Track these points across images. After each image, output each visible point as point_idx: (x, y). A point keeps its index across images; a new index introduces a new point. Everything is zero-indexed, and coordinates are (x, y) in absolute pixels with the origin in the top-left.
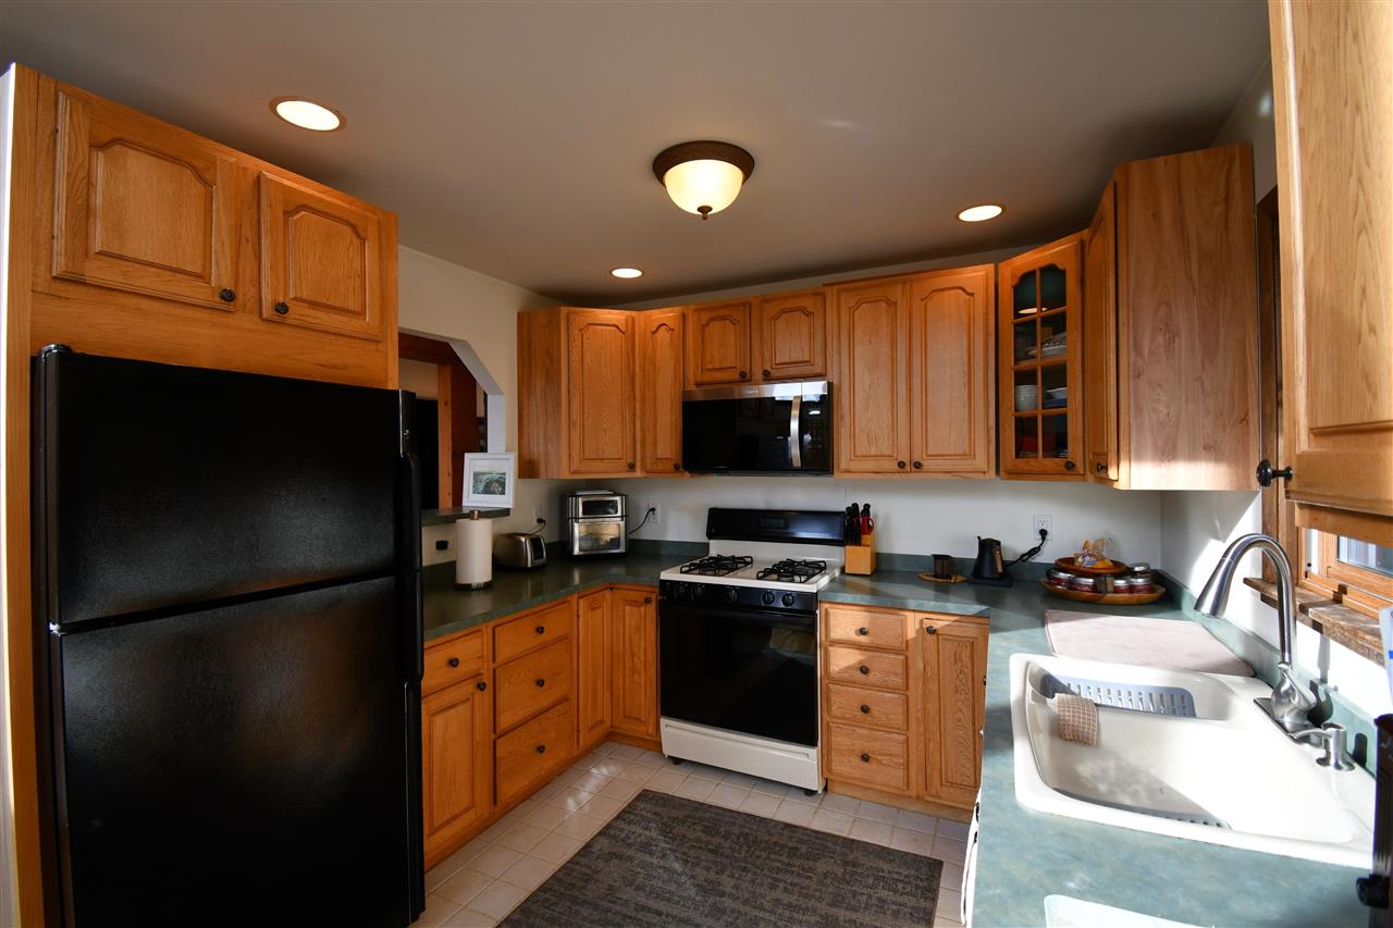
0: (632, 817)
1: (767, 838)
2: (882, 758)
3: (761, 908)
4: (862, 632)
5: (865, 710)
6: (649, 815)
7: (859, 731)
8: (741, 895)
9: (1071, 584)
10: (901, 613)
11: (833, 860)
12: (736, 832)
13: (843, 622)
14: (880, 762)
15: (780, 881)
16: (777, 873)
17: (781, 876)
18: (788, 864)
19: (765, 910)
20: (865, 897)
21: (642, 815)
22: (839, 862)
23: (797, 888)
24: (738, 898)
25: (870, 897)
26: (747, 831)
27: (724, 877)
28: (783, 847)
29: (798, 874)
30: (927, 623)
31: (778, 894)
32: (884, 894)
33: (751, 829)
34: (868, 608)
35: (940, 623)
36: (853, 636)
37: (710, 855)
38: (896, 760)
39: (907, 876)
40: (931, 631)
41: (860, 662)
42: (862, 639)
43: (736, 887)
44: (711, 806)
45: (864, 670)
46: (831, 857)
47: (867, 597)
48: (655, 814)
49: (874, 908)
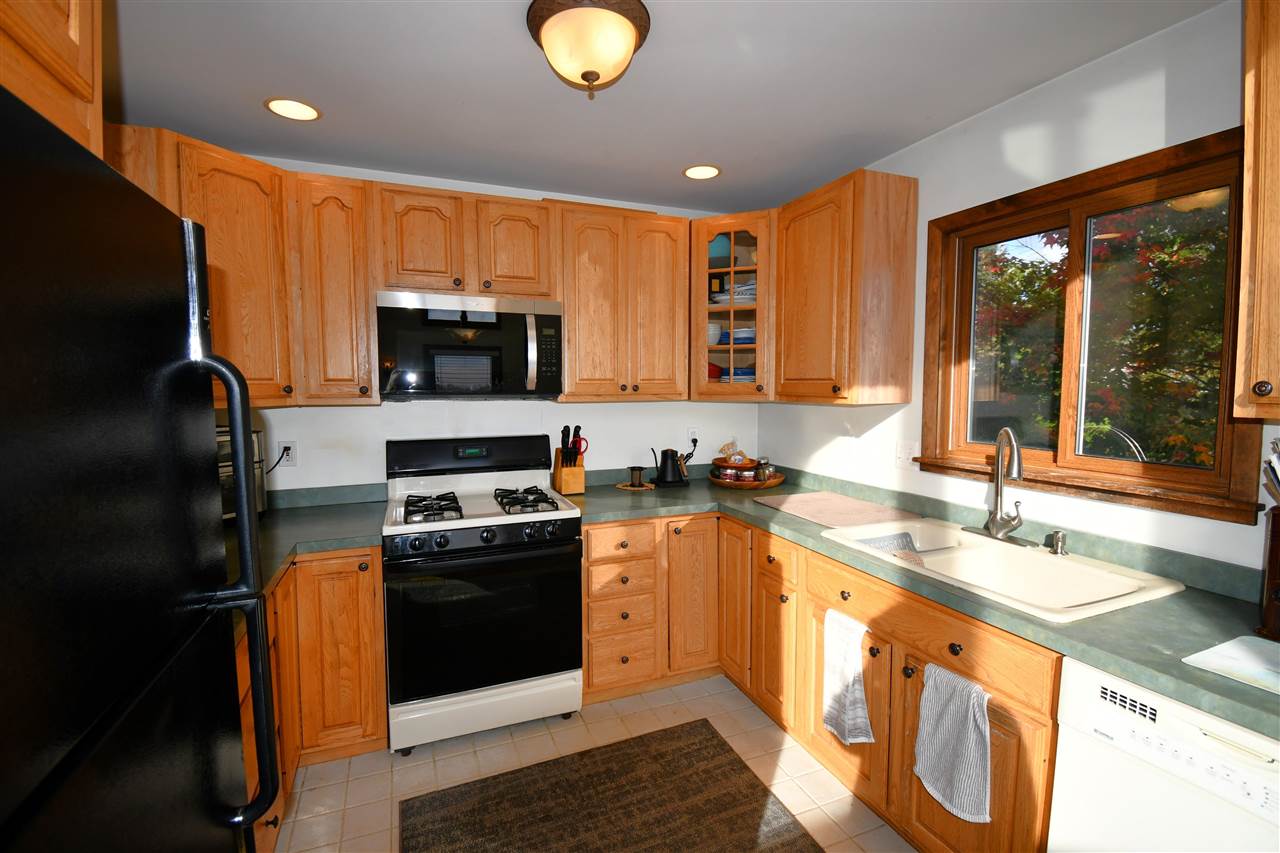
0: (421, 839)
1: (578, 776)
2: (636, 654)
3: (643, 840)
4: (623, 545)
5: (625, 616)
6: (438, 826)
7: (617, 638)
8: (616, 841)
9: (738, 478)
10: (651, 521)
11: (644, 762)
12: (546, 787)
13: (602, 541)
14: (636, 659)
15: (628, 805)
16: (619, 801)
17: (625, 802)
18: (617, 787)
19: (646, 839)
20: (694, 776)
21: (431, 831)
22: (649, 761)
23: (647, 803)
24: (615, 845)
25: (697, 774)
26: (554, 780)
27: (583, 836)
28: (598, 774)
29: (635, 791)
30: (673, 526)
31: (639, 819)
32: (702, 765)
33: (555, 776)
34: (623, 523)
35: (682, 523)
36: (613, 552)
37: (547, 824)
38: (648, 652)
39: (700, 743)
40: (677, 532)
41: (619, 574)
42: (622, 552)
43: (602, 837)
44: (495, 778)
45: (624, 581)
46: (641, 760)
47: (627, 513)
48: (444, 820)
49: (709, 782)
